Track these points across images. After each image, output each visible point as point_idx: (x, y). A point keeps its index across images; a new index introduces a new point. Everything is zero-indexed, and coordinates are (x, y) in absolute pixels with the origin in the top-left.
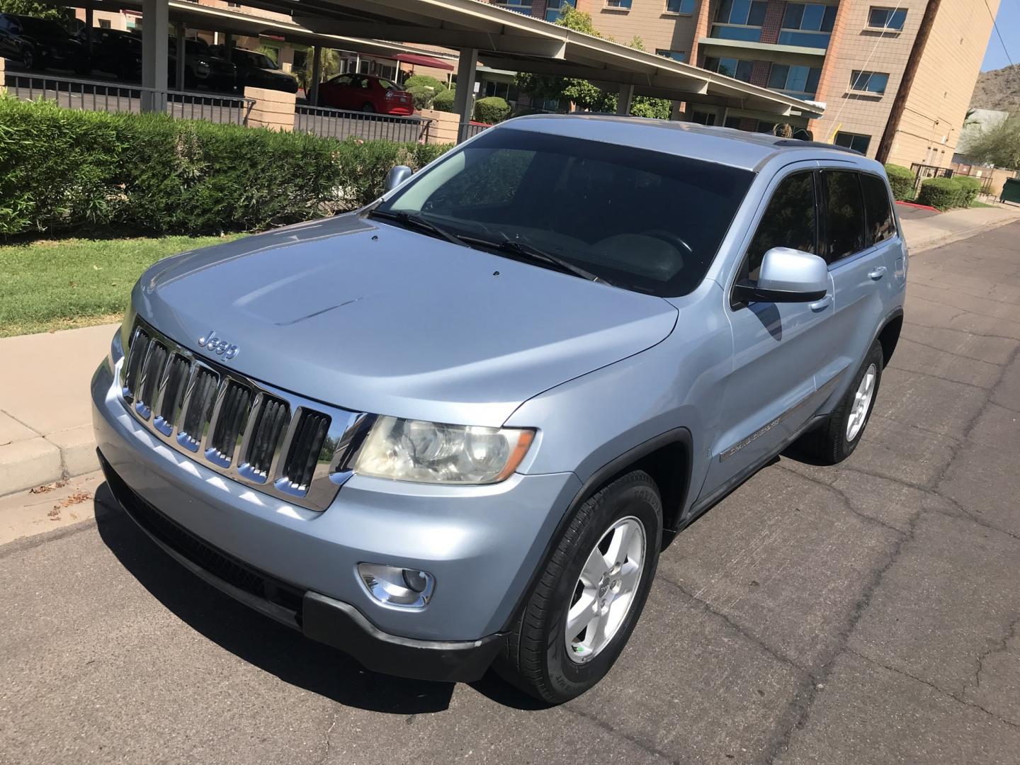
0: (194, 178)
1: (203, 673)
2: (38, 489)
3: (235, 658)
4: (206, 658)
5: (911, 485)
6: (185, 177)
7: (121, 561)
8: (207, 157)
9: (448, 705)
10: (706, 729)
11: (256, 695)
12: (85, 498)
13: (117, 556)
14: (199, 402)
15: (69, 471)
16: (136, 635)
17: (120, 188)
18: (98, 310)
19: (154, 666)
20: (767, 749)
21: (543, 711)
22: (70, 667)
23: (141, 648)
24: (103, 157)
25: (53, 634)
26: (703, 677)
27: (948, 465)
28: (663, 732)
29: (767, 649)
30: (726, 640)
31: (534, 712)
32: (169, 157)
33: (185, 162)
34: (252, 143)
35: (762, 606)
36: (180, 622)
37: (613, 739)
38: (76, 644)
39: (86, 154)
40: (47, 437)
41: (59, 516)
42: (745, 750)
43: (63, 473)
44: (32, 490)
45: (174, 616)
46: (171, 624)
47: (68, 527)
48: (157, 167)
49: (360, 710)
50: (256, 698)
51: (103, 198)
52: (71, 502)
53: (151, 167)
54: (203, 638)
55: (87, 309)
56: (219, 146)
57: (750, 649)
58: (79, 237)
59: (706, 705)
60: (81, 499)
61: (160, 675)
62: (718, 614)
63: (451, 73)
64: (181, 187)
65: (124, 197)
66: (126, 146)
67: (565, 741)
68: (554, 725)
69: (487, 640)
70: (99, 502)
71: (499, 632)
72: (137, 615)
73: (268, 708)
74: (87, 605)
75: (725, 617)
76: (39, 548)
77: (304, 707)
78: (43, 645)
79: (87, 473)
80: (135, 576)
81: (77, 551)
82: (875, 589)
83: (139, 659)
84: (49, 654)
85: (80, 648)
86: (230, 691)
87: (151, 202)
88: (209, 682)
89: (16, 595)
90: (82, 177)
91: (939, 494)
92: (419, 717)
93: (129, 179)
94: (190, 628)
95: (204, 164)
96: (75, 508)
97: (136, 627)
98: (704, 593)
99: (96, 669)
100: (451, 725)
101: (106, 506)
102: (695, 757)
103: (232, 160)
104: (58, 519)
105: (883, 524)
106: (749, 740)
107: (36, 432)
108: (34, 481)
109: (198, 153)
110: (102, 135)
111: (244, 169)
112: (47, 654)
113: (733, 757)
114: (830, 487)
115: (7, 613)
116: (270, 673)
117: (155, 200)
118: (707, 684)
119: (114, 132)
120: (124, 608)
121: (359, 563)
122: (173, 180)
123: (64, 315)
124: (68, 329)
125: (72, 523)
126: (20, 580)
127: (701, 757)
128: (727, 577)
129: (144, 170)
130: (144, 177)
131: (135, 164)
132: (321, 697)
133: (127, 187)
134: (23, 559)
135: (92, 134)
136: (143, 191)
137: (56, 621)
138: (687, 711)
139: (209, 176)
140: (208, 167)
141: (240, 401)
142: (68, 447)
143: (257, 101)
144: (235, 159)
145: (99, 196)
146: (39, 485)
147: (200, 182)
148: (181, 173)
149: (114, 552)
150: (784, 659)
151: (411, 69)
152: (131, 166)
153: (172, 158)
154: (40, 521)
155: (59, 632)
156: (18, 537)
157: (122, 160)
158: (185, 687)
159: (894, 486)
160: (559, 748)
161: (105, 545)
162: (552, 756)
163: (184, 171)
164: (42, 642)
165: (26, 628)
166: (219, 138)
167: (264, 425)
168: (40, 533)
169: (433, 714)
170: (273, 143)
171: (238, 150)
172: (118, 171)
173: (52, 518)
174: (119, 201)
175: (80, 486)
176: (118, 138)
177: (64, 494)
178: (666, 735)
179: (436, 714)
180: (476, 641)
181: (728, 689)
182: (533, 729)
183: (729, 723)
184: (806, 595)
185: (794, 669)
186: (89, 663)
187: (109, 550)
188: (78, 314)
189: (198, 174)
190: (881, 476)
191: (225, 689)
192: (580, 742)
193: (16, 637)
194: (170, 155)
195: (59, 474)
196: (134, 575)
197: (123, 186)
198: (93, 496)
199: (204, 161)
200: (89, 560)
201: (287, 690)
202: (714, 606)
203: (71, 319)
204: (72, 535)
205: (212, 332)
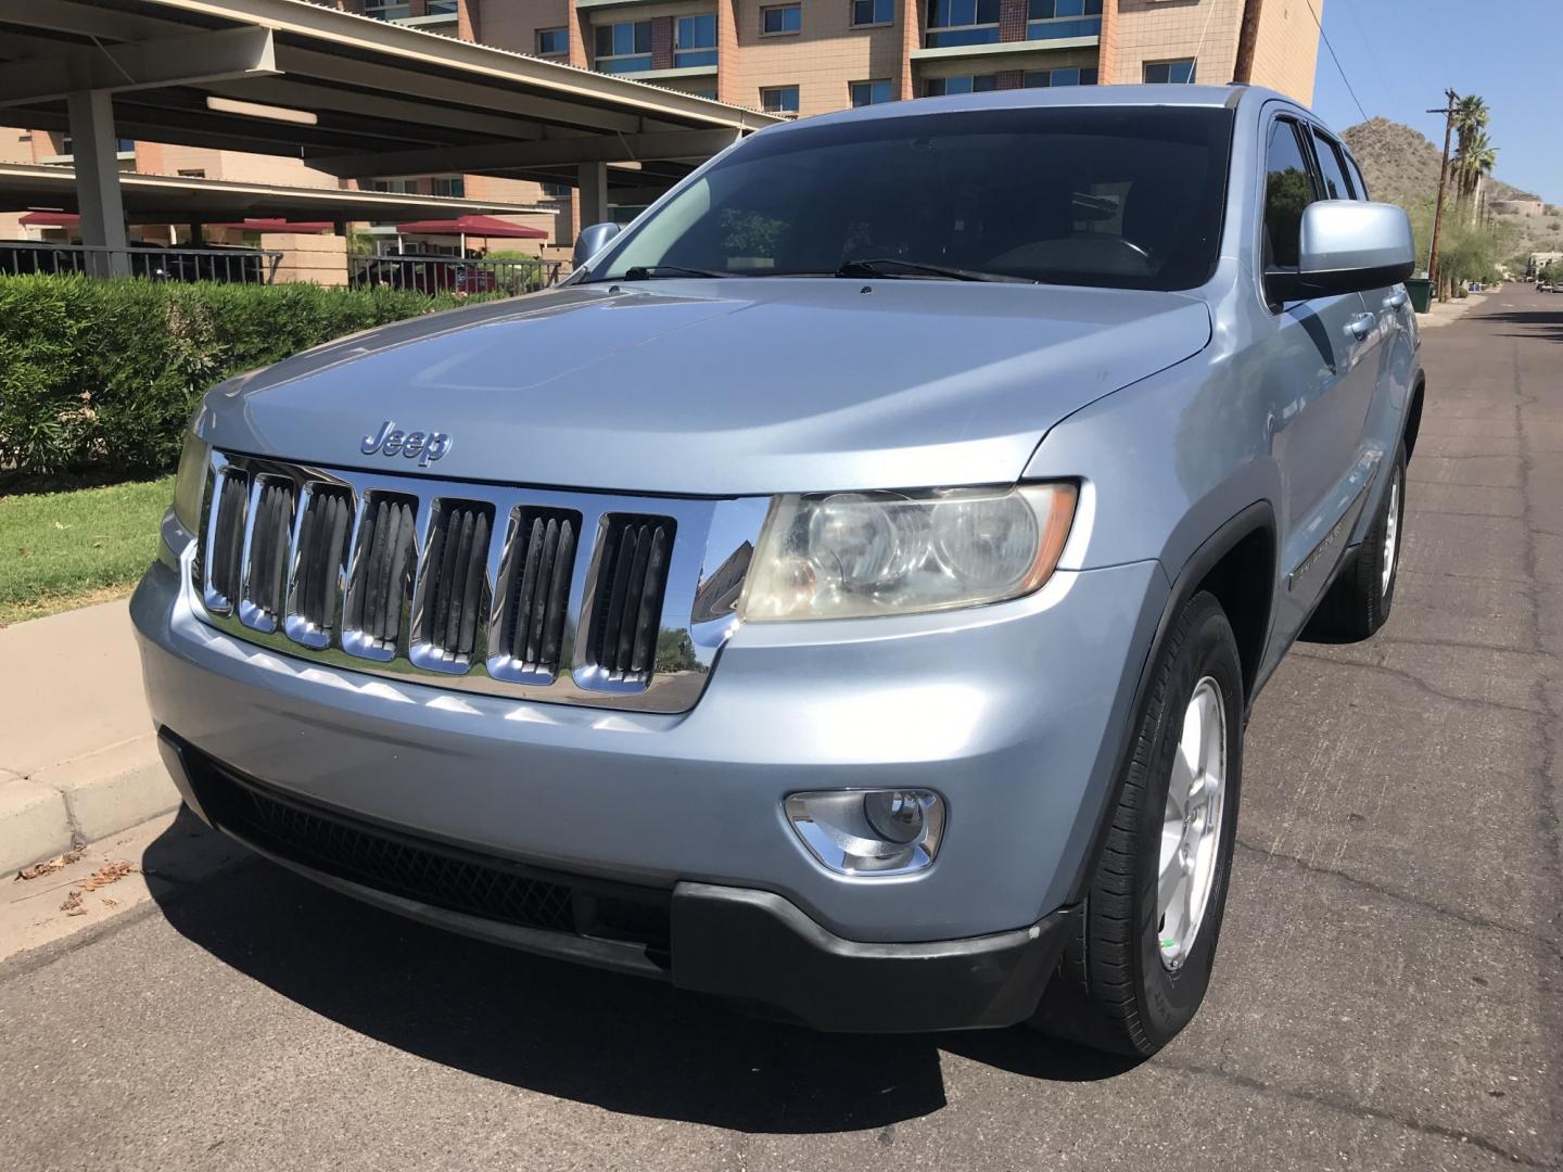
0: (205, 373)
1: (450, 1124)
2: (31, 871)
3: (502, 1090)
4: (444, 1098)
5: (1500, 649)
6: (190, 371)
7: (223, 960)
8: (221, 334)
9: (944, 1097)
10: (1427, 1057)
11: (568, 1147)
12: (125, 872)
13: (214, 954)
14: (379, 562)
15: (83, 830)
16: (292, 1080)
17: (81, 400)
18: (79, 583)
19: (347, 1131)
20: (1550, 1069)
21: (1121, 1077)
22: (178, 1162)
23: (310, 1101)
24: (46, 347)
25: (125, 1107)
26: (1366, 972)
27: (1535, 615)
28: (1354, 1076)
29: (1443, 911)
30: (1366, 908)
31: (1107, 1082)
32: (159, 339)
33: (186, 345)
34: (293, 305)
35: (1390, 849)
36: (373, 1043)
37: (1274, 1102)
38: (177, 1117)
39: (17, 346)
40: (33, 777)
41: (82, 906)
42: (1515, 1079)
43: (73, 836)
44: (20, 875)
45: (358, 1036)
46: (356, 1050)
47: (106, 921)
48: (141, 358)
49: (782, 1136)
50: (572, 1152)
51: (54, 419)
52: (100, 883)
53: (130, 359)
54: (428, 1063)
55: (58, 584)
56: (240, 315)
57: (1414, 917)
58: (19, 493)
59: (1401, 1017)
60: (117, 874)
61: (364, 1144)
62: (1326, 872)
63: (546, 242)
64: (185, 390)
65: (90, 413)
66: (84, 324)
67: (1191, 1122)
68: (1154, 1098)
69: (1047, 924)
70: (153, 874)
71: (1063, 907)
72: (283, 1045)
73: (603, 1165)
74: (180, 1044)
75: (1340, 873)
76: (58, 965)
77: (671, 1152)
78: (108, 1130)
79: (116, 833)
80: (260, 981)
81: (134, 958)
82: (1552, 796)
83: (312, 1122)
84: (126, 1144)
85: (187, 1122)
86: (515, 1149)
87: (136, 418)
88: (467, 1140)
89: (32, 1052)
90: (15, 386)
91: (1551, 654)
92: (900, 1128)
93: (95, 382)
94: (395, 1050)
95: (217, 348)
96: (110, 891)
97: (288, 1066)
98: (1284, 844)
99: (232, 1156)
100: (966, 1132)
101: (169, 878)
102: (1438, 1108)
103: (265, 336)
104: (83, 913)
105: (1498, 706)
106: (1513, 1061)
107: (12, 771)
108: (22, 858)
109: (207, 330)
110: (42, 311)
111: (285, 350)
112: (121, 1144)
113: (1503, 1094)
114: (1380, 669)
115: (21, 1084)
116: (581, 1101)
117: (143, 416)
118: (1379, 982)
119: (62, 304)
120: (255, 1038)
121: (786, 796)
122: (170, 379)
123: (18, 598)
124: (30, 618)
125: (110, 915)
126: (34, 1024)
127: (1447, 1105)
128: (1305, 815)
129: (118, 364)
130: (122, 376)
131: (102, 355)
132: (698, 1127)
133: (93, 397)
134: (32, 988)
135: (24, 309)
136: (121, 401)
137: (124, 1083)
138: (1375, 1033)
139: (229, 368)
140: (225, 352)
141: (471, 538)
142: (77, 787)
143: (284, 253)
144: (269, 334)
145: (46, 416)
146: (31, 865)
147: (214, 379)
148: (181, 366)
149: (205, 947)
150: (1480, 922)
151: (483, 245)
152: (96, 359)
153: (164, 341)
154: (47, 920)
155: (136, 1102)
156: (11, 953)
157: (80, 351)
158: (423, 1157)
159: (1477, 653)
160: (1187, 1136)
161: (184, 939)
162: (1183, 1154)
163: (187, 362)
164: (106, 1125)
165: (67, 1105)
166: (239, 301)
167: (531, 570)
168: (53, 940)
169: (923, 1119)
170: (326, 302)
171: (271, 320)
172: (75, 369)
173: (70, 911)
174: (82, 423)
175: (109, 856)
176: (70, 314)
177: (82, 871)
178: (1363, 1080)
179: (930, 1116)
180: (1029, 927)
181: (1420, 985)
182: (1121, 1111)
183: (1459, 1038)
184: (1449, 820)
185: (1510, 936)
186: (214, 1146)
187: (196, 945)
188: (43, 593)
189: (210, 364)
190: (1449, 643)
191: (505, 1146)
192: (1218, 1119)
193: (50, 1125)
194: (160, 335)
195: (66, 839)
196: (256, 978)
197: (86, 395)
198: (138, 865)
199: (218, 343)
200: (161, 969)
201: (627, 1126)
202: (1313, 860)
203: (34, 602)
204: (116, 933)
205: (386, 424)
